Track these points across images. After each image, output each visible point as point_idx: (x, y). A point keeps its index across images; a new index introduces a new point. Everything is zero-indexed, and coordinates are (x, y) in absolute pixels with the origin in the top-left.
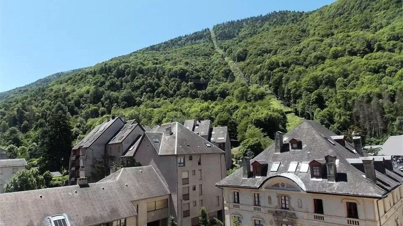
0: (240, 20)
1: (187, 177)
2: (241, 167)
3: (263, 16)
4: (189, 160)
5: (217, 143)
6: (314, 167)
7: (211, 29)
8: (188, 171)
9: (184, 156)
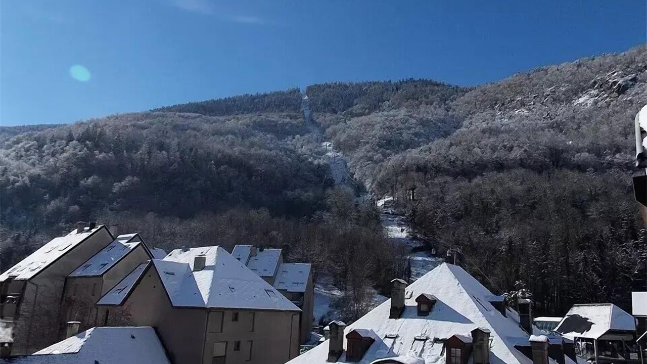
0: (355, 84)
1: (224, 355)
2: (326, 339)
3: (392, 82)
4: (233, 320)
5: (288, 292)
6: (452, 349)
7: (303, 89)
8: (227, 342)
9: (223, 313)
